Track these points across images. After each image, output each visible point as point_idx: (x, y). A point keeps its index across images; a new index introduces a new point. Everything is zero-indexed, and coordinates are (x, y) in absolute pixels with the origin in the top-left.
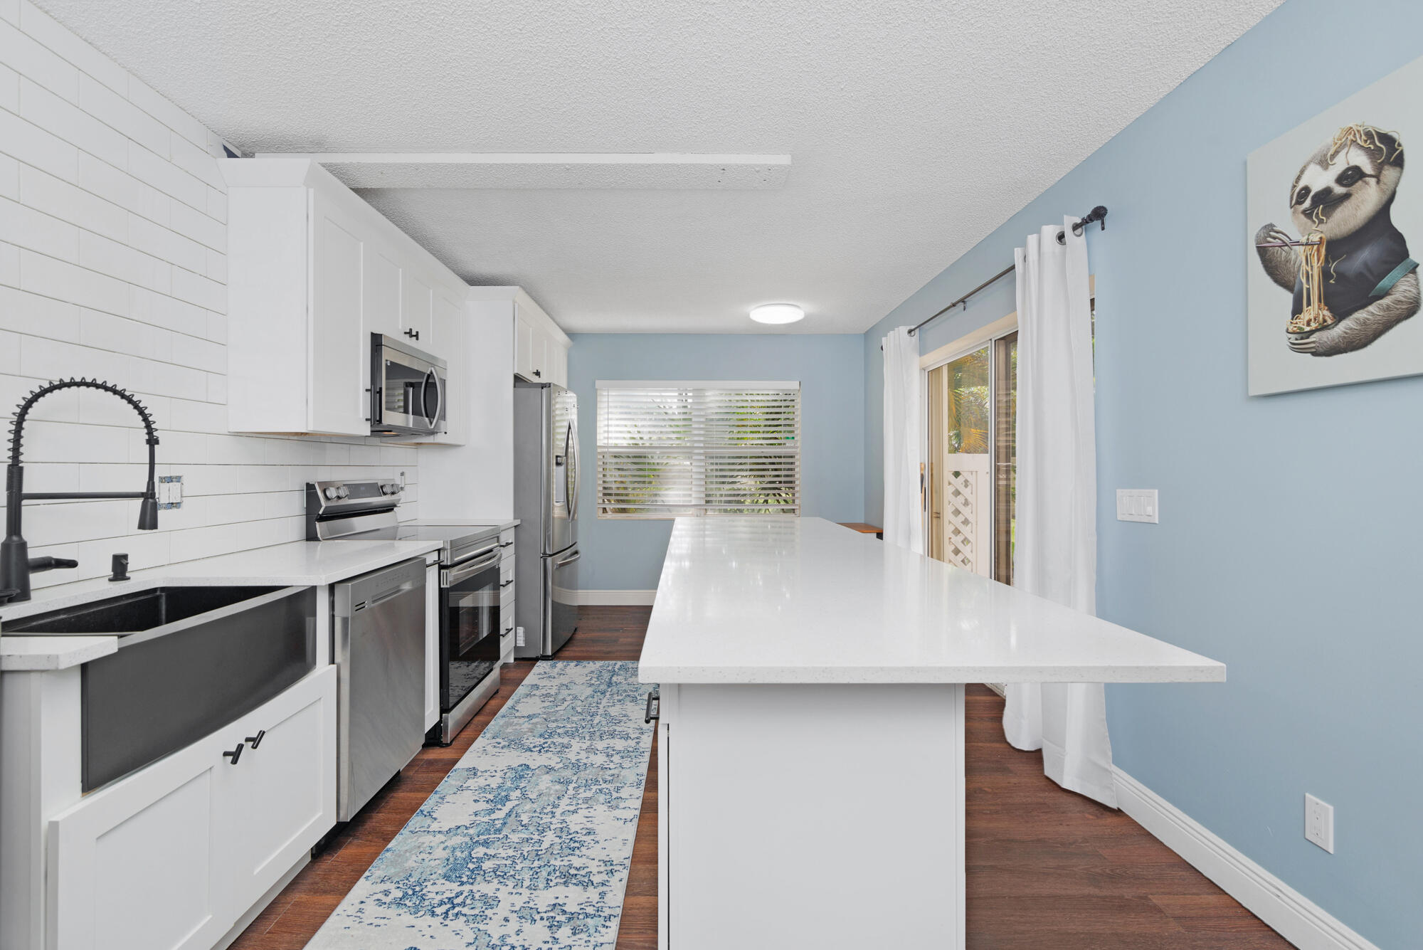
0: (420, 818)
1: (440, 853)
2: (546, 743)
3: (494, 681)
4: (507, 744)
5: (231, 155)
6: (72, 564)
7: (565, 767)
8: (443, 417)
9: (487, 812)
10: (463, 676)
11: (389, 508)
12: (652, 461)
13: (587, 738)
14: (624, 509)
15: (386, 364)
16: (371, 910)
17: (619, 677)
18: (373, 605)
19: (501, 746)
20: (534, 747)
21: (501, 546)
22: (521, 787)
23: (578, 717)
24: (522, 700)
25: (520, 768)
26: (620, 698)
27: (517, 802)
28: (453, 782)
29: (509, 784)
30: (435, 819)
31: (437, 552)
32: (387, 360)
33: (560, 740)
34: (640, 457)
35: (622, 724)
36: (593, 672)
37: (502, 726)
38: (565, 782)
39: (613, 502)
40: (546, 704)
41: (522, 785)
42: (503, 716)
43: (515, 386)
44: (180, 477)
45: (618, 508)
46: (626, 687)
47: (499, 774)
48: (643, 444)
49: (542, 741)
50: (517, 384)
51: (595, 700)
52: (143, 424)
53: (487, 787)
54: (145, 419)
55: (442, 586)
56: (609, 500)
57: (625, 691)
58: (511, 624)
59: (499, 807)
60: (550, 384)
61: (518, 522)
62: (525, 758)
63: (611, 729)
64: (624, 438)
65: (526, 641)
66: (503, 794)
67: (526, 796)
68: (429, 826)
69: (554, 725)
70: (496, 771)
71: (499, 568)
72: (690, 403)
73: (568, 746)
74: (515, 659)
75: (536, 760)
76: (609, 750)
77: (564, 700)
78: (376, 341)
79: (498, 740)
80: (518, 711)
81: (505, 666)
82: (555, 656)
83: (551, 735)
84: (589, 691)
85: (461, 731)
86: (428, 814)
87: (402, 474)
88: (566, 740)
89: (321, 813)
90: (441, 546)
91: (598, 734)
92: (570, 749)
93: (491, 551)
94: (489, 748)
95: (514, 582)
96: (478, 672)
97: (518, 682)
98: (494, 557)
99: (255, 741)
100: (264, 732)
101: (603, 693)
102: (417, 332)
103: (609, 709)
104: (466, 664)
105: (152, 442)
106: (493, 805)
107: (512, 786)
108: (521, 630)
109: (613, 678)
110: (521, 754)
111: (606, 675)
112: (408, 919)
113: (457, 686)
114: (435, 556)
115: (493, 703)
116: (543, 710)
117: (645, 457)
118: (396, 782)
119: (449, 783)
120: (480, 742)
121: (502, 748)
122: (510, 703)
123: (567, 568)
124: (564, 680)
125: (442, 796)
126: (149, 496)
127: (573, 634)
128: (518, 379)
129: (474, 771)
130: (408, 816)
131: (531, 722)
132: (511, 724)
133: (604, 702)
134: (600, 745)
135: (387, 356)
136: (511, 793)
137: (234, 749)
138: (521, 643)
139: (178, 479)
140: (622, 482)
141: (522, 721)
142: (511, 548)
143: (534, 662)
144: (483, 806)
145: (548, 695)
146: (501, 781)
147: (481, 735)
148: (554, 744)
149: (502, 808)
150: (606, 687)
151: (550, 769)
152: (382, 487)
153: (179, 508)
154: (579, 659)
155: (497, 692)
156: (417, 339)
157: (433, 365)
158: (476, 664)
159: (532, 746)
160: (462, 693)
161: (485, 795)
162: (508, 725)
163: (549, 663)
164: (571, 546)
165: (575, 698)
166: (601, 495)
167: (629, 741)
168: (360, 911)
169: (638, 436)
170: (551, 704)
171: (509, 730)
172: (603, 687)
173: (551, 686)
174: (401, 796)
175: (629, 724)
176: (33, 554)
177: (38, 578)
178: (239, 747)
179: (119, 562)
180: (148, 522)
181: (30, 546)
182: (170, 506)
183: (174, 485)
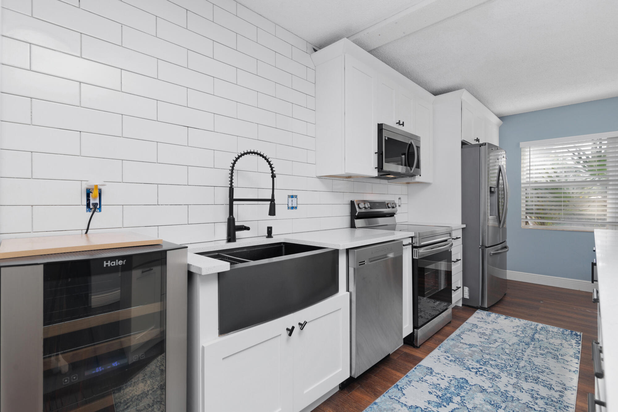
0: (395, 390)
2: (482, 368)
3: (448, 316)
4: (454, 359)
5: (315, 51)
6: (248, 229)
7: (496, 393)
8: (418, 166)
9: (436, 404)
10: (431, 308)
11: (392, 215)
12: (567, 191)
13: (514, 376)
14: (543, 223)
15: (385, 139)
17: (541, 336)
18: (369, 263)
19: (449, 359)
20: (473, 368)
21: (453, 239)
22: (461, 395)
23: (506, 357)
24: (466, 332)
25: (461, 381)
26: (542, 352)
27: (457, 406)
28: (418, 373)
29: (452, 389)
30: (404, 394)
31: (411, 238)
32: (385, 137)
33: (492, 370)
34: (557, 189)
35: (545, 374)
36: (518, 326)
37: (451, 346)
38: (495, 405)
39: (533, 218)
40: (482, 340)
41: (462, 394)
42: (453, 340)
43: (462, 147)
44: (297, 196)
45: (538, 222)
46: (547, 345)
47: (447, 379)
48: (559, 180)
49: (479, 366)
50: (463, 146)
51: (521, 347)
52: (270, 169)
53: (438, 386)
54: (271, 167)
55: (414, 258)
56: (530, 217)
57: (547, 348)
58: (460, 284)
59: (445, 404)
60: (485, 143)
61: (464, 226)
62: (465, 374)
63: (535, 375)
64: (543, 177)
65: (470, 295)
66: (448, 395)
67: (464, 404)
68: (400, 398)
69: (488, 357)
70: (445, 376)
71: (451, 251)
72: (604, 149)
73: (499, 377)
74: (463, 305)
75: (474, 379)
76: (533, 392)
77: (496, 341)
78: (380, 128)
79: (448, 354)
80: (462, 339)
81: (456, 307)
82: (489, 309)
83: (485, 364)
84: (515, 340)
85: (426, 341)
86: (400, 389)
87: (400, 199)
88: (496, 371)
89: (340, 370)
90: (413, 235)
91: (523, 375)
92: (500, 380)
93: (446, 241)
94: (442, 358)
95: (462, 260)
96: (439, 307)
97: (464, 320)
98: (447, 245)
99: (302, 326)
100: (306, 322)
101: (528, 344)
102: (403, 122)
103: (533, 359)
104: (433, 301)
105: (273, 176)
106: (441, 401)
107: (455, 392)
108: (466, 289)
109: (536, 335)
110: (463, 370)
111: (529, 331)
113: (427, 313)
114: (410, 241)
115: (448, 329)
116: (480, 343)
117: (561, 189)
118: (386, 360)
119: (415, 373)
120: (436, 352)
121: (450, 361)
122: (457, 332)
123: (499, 257)
124: (497, 327)
125: (410, 380)
126: (272, 200)
127: (503, 297)
128: (464, 144)
129: (431, 371)
130: (390, 385)
131: (471, 349)
132: (458, 346)
133: (528, 351)
134: (526, 386)
135: (385, 135)
136: (454, 397)
137: (291, 327)
138: (467, 296)
139: (296, 196)
140: (541, 205)
141: (465, 346)
142: (460, 241)
143: (474, 309)
144: (433, 398)
145: (484, 334)
146: (447, 385)
147: (438, 348)
148: (487, 371)
149: (447, 406)
150: (529, 340)
151: (483, 390)
152: (387, 204)
153: (296, 209)
154: (508, 314)
155: (450, 323)
156: (403, 126)
157: (412, 139)
158: (438, 302)
159: (470, 367)
160: (430, 318)
161: (436, 391)
162: (455, 346)
163: (486, 312)
164: (501, 243)
165: (504, 341)
166: (524, 213)
167: (553, 392)
169: (554, 175)
170: (486, 341)
171: (456, 350)
172: (527, 340)
173: (487, 328)
174: (389, 370)
175: (551, 376)
176: (237, 224)
177: (238, 234)
178: (293, 328)
179: (270, 230)
180: (272, 212)
181: (236, 220)
182: (292, 208)
183: (294, 199)
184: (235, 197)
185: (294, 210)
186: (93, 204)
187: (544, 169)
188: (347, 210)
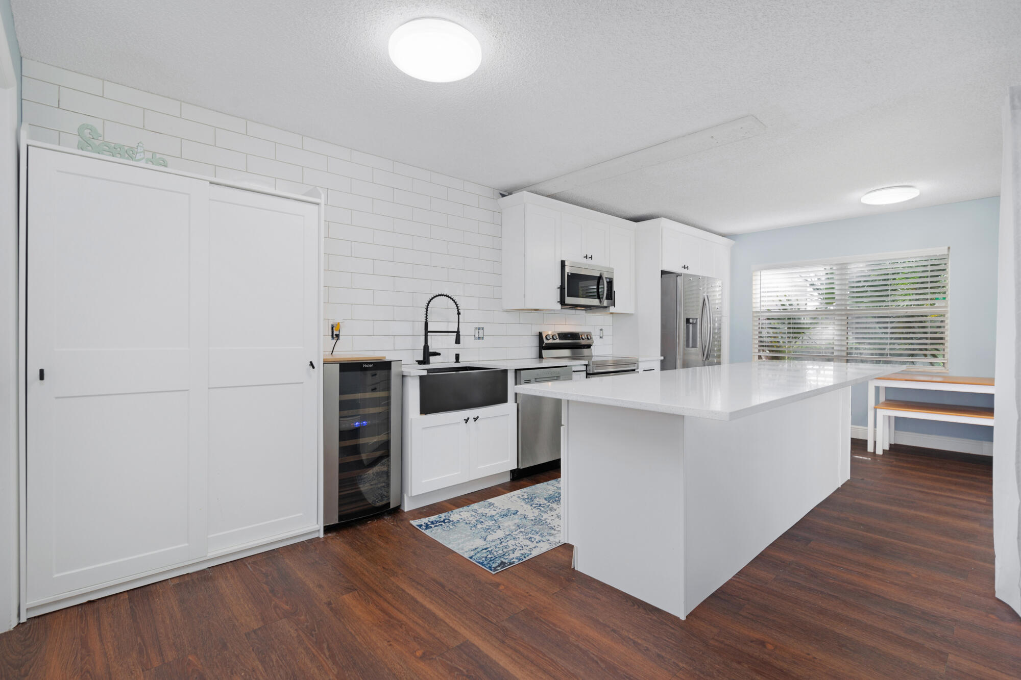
1: (551, 492)
5: (503, 196)
6: (439, 354)
11: (586, 346)
12: (801, 321)
14: (776, 357)
15: (568, 275)
16: (515, 498)
31: (586, 366)
32: (569, 272)
39: (767, 351)
43: (662, 277)
44: (484, 328)
45: (772, 356)
48: (791, 308)
52: (456, 308)
54: (457, 305)
56: (764, 350)
60: (682, 274)
61: (662, 358)
78: (563, 264)
87: (601, 330)
90: (587, 363)
99: (475, 419)
100: (478, 417)
102: (592, 256)
105: (459, 314)
112: (523, 504)
114: (583, 368)
117: (793, 319)
126: (458, 332)
128: (664, 272)
135: (568, 270)
137: (466, 419)
139: (482, 328)
140: (775, 337)
152: (581, 335)
153: (483, 339)
156: (591, 259)
157: (603, 271)
166: (756, 346)
168: (511, 497)
169: (787, 303)
176: (430, 351)
177: (432, 359)
178: (468, 418)
179: (457, 357)
180: (458, 341)
181: (430, 348)
182: (479, 338)
183: (481, 331)
184: (429, 330)
185: (481, 341)
186: (335, 335)
187: (777, 296)
188: (535, 342)
